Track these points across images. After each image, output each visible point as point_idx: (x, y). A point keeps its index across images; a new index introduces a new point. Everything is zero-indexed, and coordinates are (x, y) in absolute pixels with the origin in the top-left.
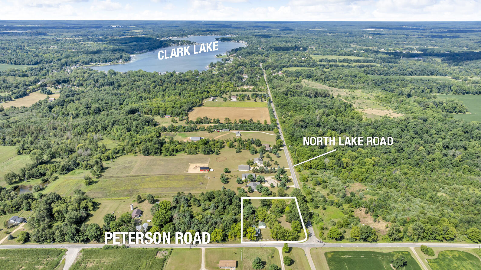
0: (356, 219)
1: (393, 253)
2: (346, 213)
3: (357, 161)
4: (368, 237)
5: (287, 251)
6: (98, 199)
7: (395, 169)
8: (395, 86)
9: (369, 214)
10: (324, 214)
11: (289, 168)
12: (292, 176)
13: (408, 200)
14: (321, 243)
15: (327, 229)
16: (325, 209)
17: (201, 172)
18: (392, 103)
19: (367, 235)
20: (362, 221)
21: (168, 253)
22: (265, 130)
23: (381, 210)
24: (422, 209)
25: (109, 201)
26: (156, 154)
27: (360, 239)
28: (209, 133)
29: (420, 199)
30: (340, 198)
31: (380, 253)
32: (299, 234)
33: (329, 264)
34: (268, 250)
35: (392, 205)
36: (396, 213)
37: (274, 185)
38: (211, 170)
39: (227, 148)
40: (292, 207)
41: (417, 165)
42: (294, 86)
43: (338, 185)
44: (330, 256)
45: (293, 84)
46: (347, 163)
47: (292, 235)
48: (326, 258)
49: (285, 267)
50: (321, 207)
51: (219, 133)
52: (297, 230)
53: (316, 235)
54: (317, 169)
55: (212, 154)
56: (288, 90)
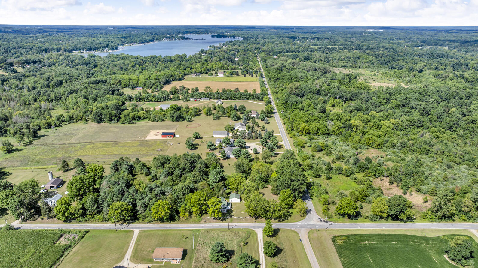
0: (378, 189)
1: (443, 237)
2: (360, 182)
3: (370, 124)
4: (400, 212)
5: (271, 233)
6: (11, 168)
7: (422, 132)
8: (404, 63)
9: (395, 185)
10: (328, 185)
11: (280, 134)
12: (283, 142)
13: (449, 167)
14: (325, 223)
15: (334, 203)
16: (330, 178)
17: (163, 138)
18: (403, 77)
19: (399, 208)
20: (386, 194)
21: (77, 238)
22: (253, 99)
23: (412, 179)
24: (473, 178)
25: (25, 170)
26: (111, 120)
27: (388, 217)
28: (184, 102)
29: (465, 166)
30: (351, 166)
31: (422, 237)
32: (291, 211)
33: (340, 255)
34: (240, 233)
35: (427, 173)
36: (435, 182)
37: (258, 151)
38: (177, 136)
39: (203, 115)
40: (280, 173)
41: (451, 128)
42: (290, 63)
43: (346, 151)
44: (340, 242)
45: (289, 61)
46: (357, 126)
47: (279, 210)
48: (335, 245)
49: (266, 259)
50: (324, 176)
51: (196, 102)
52: (287, 204)
53: (317, 212)
54: (317, 134)
55: (183, 121)
56: (284, 66)
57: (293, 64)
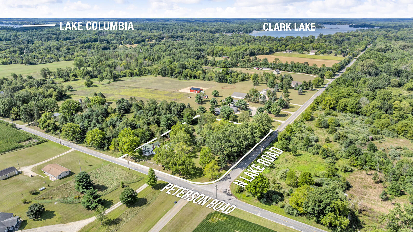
11: (301, 105)
12: (295, 112)
14: (226, 196)
21: (36, 143)
26: (173, 76)
34: (135, 176)
39: (251, 81)
44: (214, 220)
48: (204, 221)
51: (257, 70)
54: (345, 111)
55: (225, 82)
56: (388, 49)
57: (403, 47)
